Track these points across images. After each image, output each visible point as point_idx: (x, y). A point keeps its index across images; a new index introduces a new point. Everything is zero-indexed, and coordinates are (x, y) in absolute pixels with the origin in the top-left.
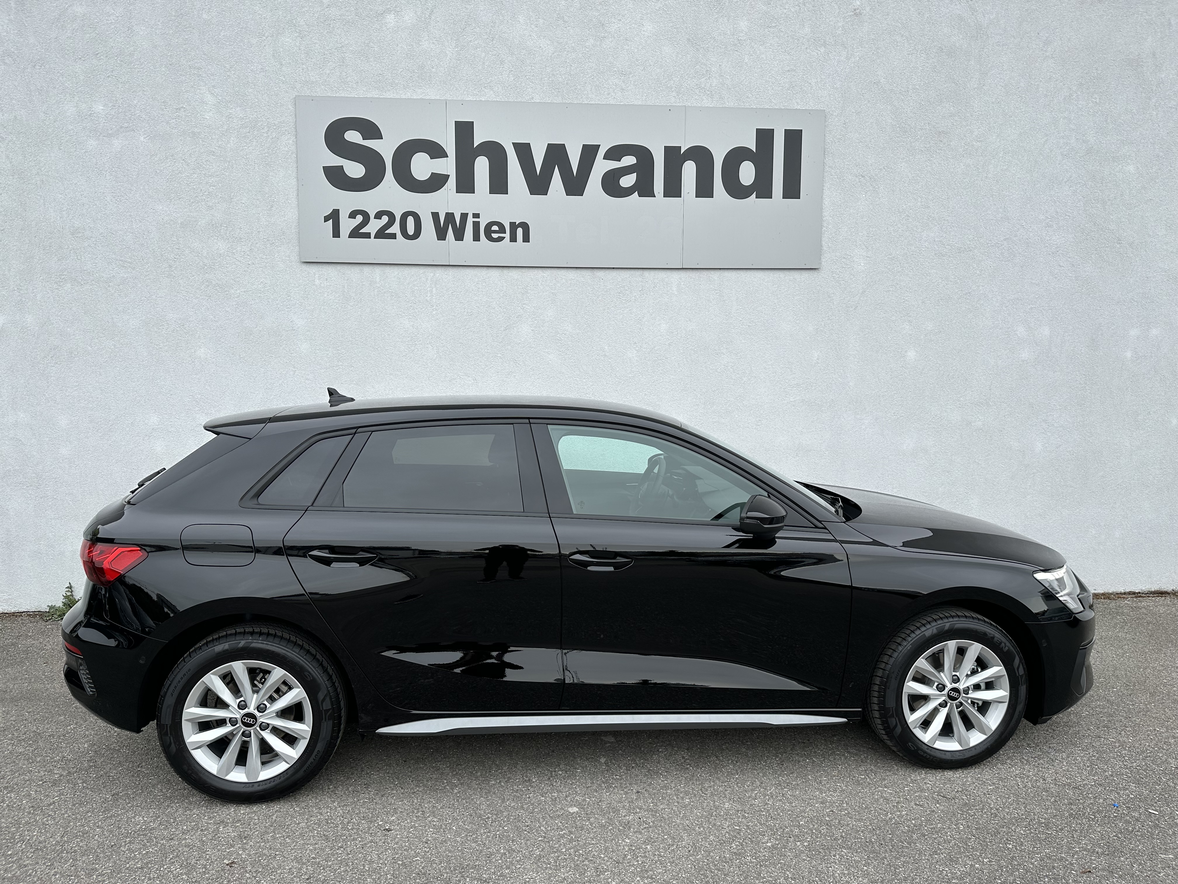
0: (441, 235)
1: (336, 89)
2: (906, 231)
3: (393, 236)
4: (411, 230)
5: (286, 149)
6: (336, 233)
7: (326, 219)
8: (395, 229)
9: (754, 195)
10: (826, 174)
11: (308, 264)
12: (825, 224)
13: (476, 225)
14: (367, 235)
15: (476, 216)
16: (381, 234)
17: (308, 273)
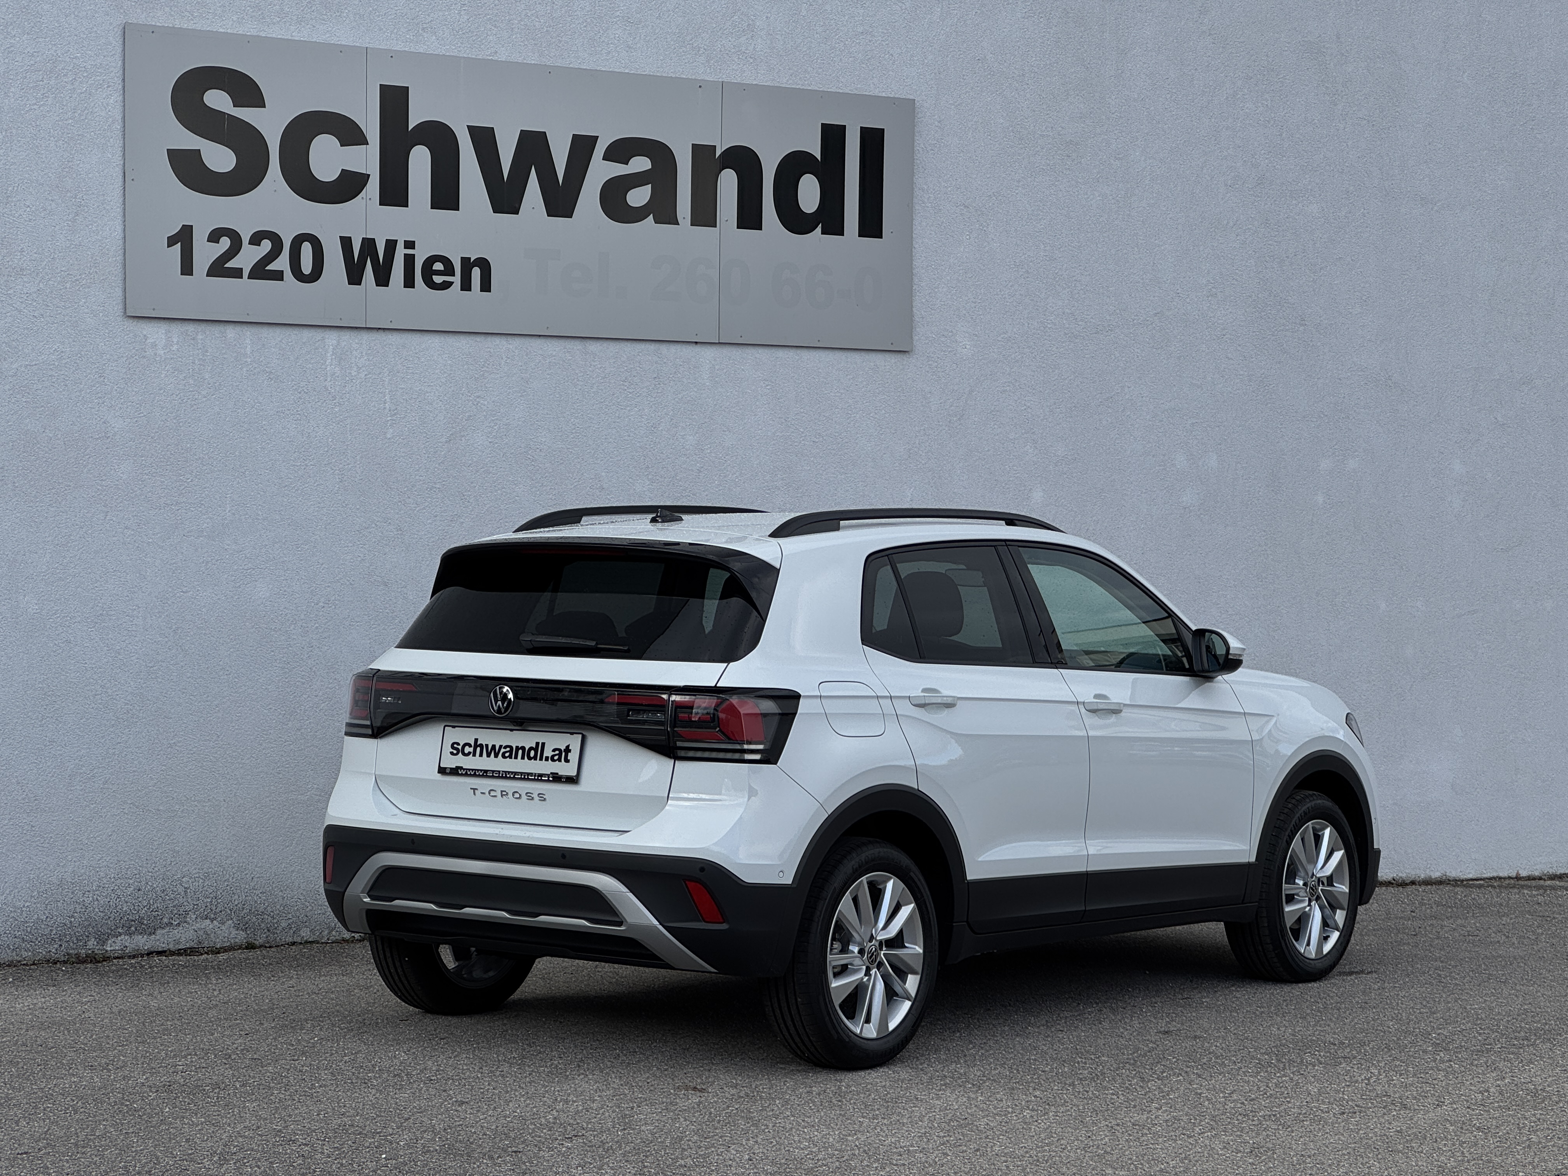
0: (355, 277)
1: (188, 14)
2: (1026, 296)
3: (278, 276)
4: (307, 267)
5: (103, 114)
6: (187, 268)
7: (171, 241)
8: (282, 263)
9: (819, 229)
10: (915, 200)
11: (136, 320)
12: (916, 280)
13: (409, 261)
14: (237, 273)
15: (410, 245)
16: (260, 271)
17: (135, 336)
